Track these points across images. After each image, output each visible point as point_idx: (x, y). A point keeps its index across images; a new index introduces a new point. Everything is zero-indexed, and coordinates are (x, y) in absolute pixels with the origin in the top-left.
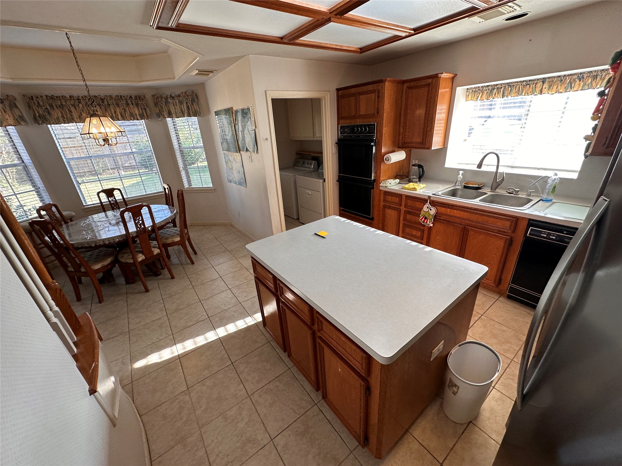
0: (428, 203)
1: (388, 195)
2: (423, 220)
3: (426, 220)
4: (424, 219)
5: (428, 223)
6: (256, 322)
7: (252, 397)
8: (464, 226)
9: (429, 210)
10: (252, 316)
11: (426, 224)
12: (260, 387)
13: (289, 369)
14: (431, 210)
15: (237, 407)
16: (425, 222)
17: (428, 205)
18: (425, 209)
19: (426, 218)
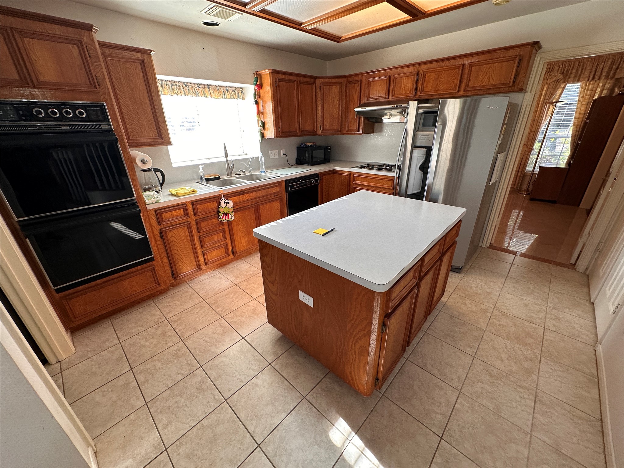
0: (223, 198)
1: (165, 212)
2: (224, 218)
3: (227, 216)
4: (224, 216)
5: (230, 217)
6: (353, 433)
7: (459, 388)
8: (256, 204)
9: (226, 205)
10: (341, 449)
11: (229, 220)
12: (444, 383)
13: (407, 359)
14: (228, 203)
15: (478, 400)
16: (227, 218)
17: (223, 200)
18: (223, 204)
19: (226, 215)
